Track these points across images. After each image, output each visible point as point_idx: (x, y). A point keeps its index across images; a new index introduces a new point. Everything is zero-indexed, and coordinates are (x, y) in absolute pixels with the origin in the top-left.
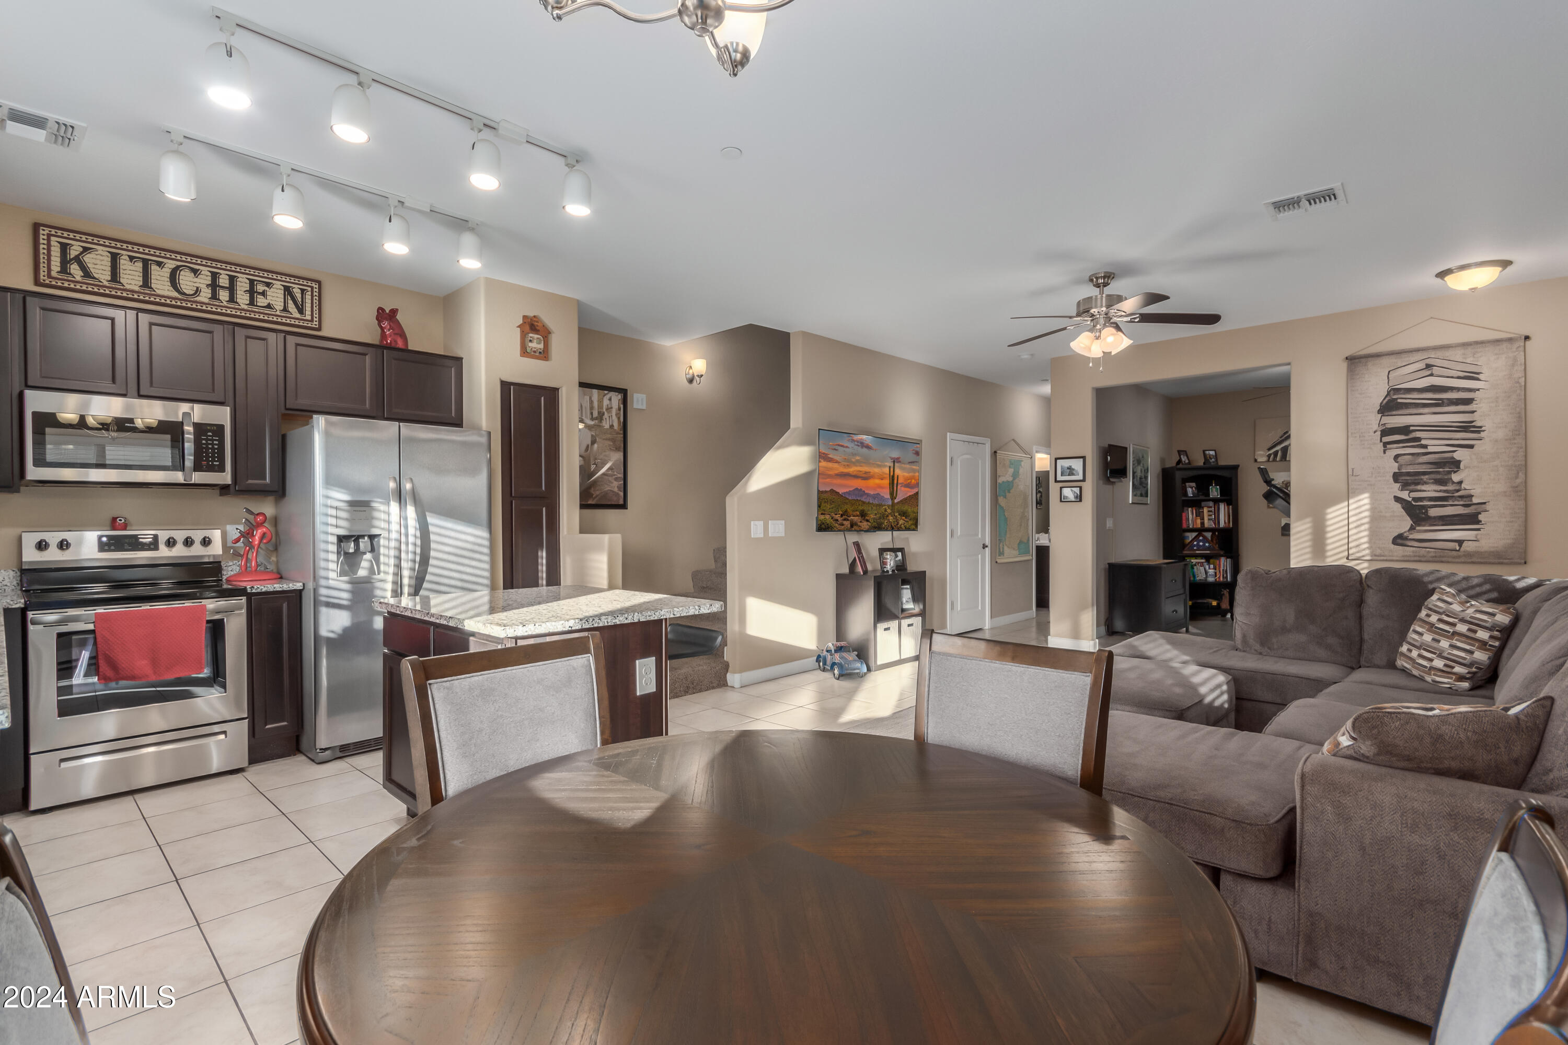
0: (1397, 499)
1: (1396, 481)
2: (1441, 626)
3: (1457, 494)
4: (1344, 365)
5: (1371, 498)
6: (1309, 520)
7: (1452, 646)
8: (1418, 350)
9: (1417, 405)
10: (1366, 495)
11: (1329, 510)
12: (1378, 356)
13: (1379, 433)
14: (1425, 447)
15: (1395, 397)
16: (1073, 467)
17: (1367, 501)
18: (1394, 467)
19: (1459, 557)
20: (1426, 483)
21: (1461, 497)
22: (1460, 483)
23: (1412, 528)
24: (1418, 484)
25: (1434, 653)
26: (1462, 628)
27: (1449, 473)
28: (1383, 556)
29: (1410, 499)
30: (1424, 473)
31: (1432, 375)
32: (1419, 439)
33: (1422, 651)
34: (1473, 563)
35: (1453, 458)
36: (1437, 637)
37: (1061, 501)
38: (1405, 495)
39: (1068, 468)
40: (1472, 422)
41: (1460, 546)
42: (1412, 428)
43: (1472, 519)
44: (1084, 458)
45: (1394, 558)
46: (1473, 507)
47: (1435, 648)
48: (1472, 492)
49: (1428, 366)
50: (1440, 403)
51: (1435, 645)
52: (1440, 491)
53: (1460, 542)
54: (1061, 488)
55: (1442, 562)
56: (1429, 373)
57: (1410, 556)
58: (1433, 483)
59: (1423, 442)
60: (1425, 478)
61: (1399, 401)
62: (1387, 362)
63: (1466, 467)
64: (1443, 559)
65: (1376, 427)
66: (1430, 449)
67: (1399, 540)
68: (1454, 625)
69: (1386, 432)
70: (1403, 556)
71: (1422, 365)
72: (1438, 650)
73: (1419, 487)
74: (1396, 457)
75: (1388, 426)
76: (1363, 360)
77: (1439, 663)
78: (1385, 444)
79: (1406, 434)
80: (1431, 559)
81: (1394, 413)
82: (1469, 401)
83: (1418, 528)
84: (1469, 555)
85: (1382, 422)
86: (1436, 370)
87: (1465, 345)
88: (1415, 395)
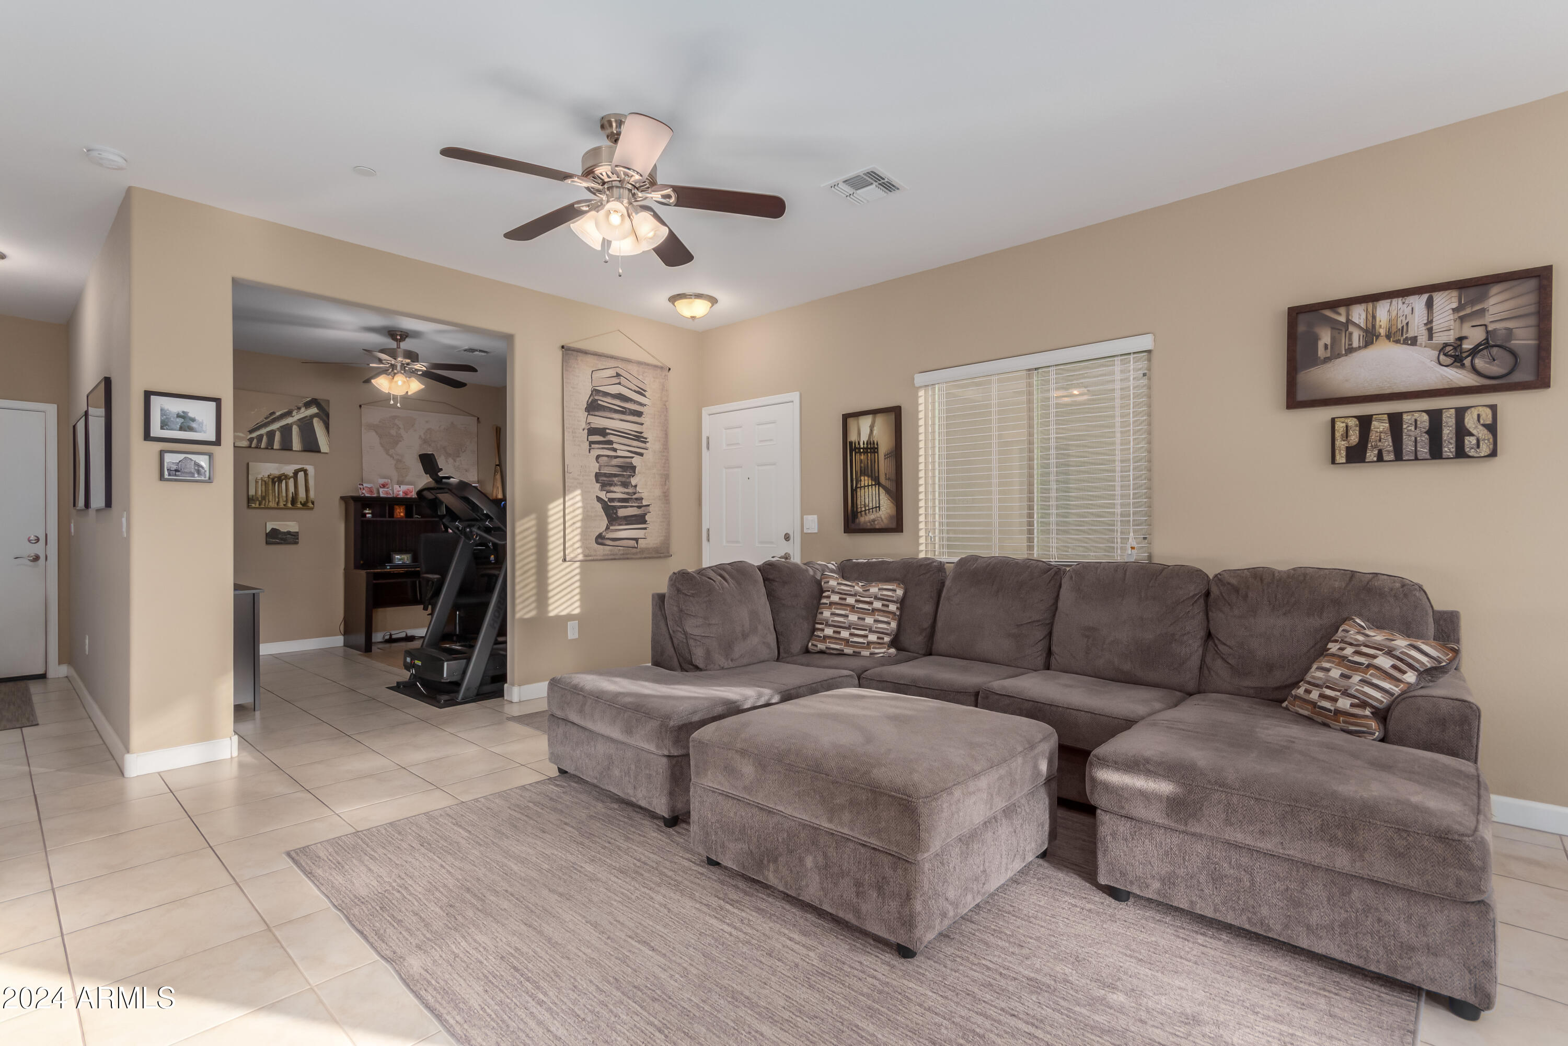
0: (599, 499)
1: (597, 481)
2: (861, 606)
3: (634, 497)
4: (559, 353)
5: (582, 494)
6: (533, 516)
7: (876, 621)
8: (612, 357)
9: (611, 410)
10: (578, 492)
11: (551, 506)
12: (585, 353)
13: (586, 431)
14: (615, 450)
15: (596, 398)
16: (191, 415)
17: (579, 498)
18: (595, 467)
19: (636, 553)
20: (616, 485)
21: (636, 499)
22: (636, 486)
23: (607, 528)
24: (611, 485)
25: (866, 630)
26: (878, 605)
27: (630, 476)
28: (590, 556)
29: (606, 500)
30: (615, 475)
31: (619, 384)
32: (611, 442)
33: (852, 630)
34: (645, 558)
35: (632, 463)
36: (861, 616)
37: (162, 477)
38: (603, 495)
39: (178, 416)
40: (641, 433)
41: (637, 543)
42: (608, 431)
43: (640, 519)
44: (218, 401)
45: (599, 558)
46: (643, 508)
47: (863, 626)
48: (643, 495)
49: (618, 375)
50: (624, 411)
51: (861, 622)
52: (624, 493)
53: (636, 540)
54: (162, 453)
55: (628, 559)
56: (618, 381)
57: (607, 555)
58: (620, 485)
59: (615, 446)
60: (616, 479)
61: (599, 402)
62: (590, 359)
63: (639, 473)
64: (629, 556)
65: (584, 425)
66: (619, 453)
67: (600, 539)
68: (871, 603)
69: (592, 431)
70: (604, 555)
71: (612, 372)
72: (867, 626)
73: (612, 488)
74: (598, 457)
75: (593, 426)
76: (575, 353)
77: (873, 638)
78: (591, 443)
79: (604, 437)
80: (622, 557)
81: (597, 413)
82: (639, 414)
83: (611, 528)
84: (643, 551)
85: (588, 421)
86: (623, 380)
87: (640, 363)
88: (609, 400)
